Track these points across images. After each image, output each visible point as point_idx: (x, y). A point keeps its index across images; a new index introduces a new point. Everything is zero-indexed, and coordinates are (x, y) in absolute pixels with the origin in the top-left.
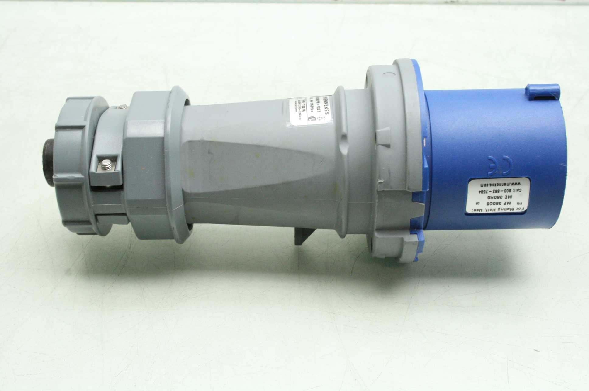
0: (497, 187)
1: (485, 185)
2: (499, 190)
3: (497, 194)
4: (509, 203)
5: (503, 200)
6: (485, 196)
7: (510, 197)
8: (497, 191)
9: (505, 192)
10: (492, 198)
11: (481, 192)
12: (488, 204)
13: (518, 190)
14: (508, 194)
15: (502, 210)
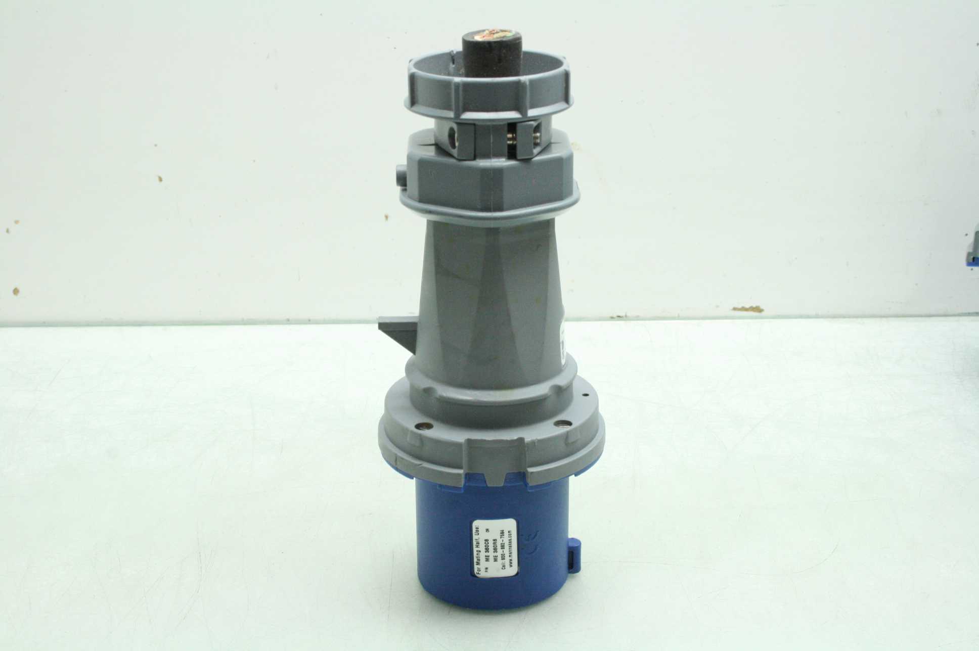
0: (508, 546)
1: (510, 535)
2: (504, 548)
3: (499, 547)
4: (487, 560)
5: (491, 553)
6: (498, 537)
7: (496, 560)
8: (503, 547)
9: (502, 555)
10: (494, 543)
11: (502, 533)
12: (486, 540)
13: (504, 566)
14: (499, 558)
15: (477, 554)
